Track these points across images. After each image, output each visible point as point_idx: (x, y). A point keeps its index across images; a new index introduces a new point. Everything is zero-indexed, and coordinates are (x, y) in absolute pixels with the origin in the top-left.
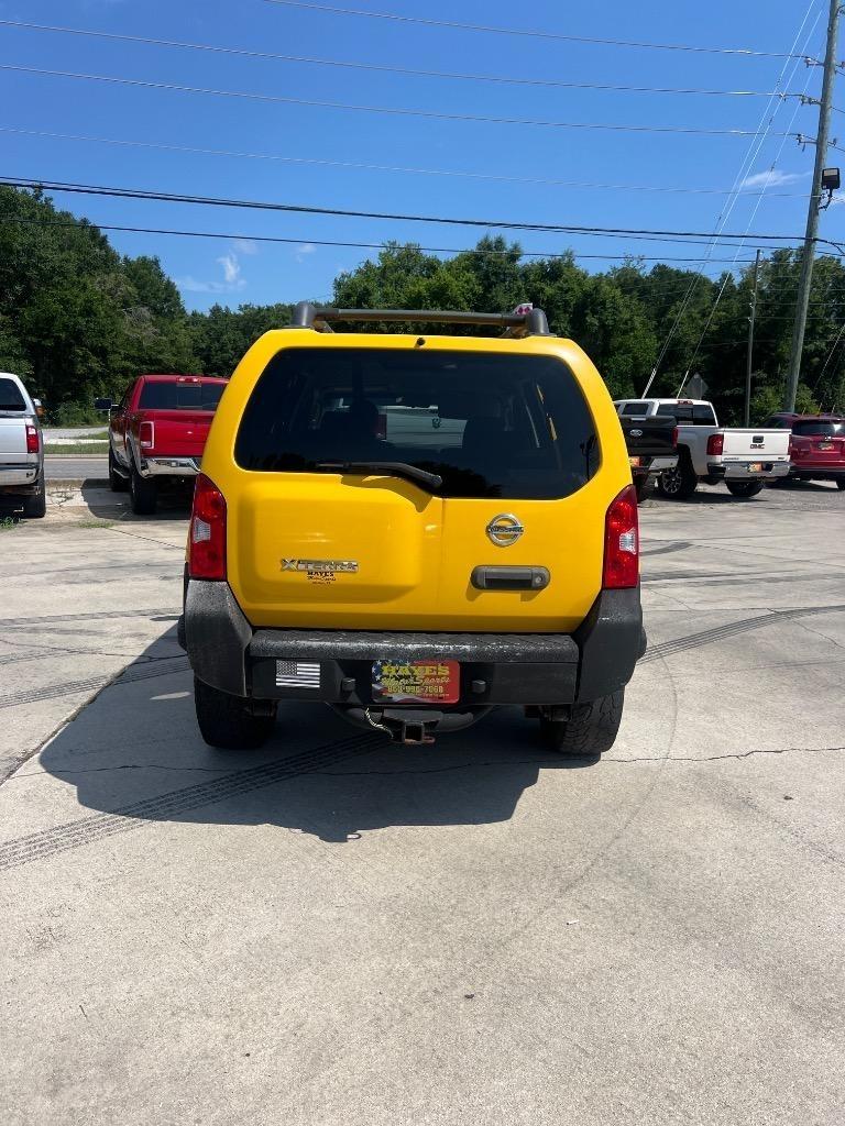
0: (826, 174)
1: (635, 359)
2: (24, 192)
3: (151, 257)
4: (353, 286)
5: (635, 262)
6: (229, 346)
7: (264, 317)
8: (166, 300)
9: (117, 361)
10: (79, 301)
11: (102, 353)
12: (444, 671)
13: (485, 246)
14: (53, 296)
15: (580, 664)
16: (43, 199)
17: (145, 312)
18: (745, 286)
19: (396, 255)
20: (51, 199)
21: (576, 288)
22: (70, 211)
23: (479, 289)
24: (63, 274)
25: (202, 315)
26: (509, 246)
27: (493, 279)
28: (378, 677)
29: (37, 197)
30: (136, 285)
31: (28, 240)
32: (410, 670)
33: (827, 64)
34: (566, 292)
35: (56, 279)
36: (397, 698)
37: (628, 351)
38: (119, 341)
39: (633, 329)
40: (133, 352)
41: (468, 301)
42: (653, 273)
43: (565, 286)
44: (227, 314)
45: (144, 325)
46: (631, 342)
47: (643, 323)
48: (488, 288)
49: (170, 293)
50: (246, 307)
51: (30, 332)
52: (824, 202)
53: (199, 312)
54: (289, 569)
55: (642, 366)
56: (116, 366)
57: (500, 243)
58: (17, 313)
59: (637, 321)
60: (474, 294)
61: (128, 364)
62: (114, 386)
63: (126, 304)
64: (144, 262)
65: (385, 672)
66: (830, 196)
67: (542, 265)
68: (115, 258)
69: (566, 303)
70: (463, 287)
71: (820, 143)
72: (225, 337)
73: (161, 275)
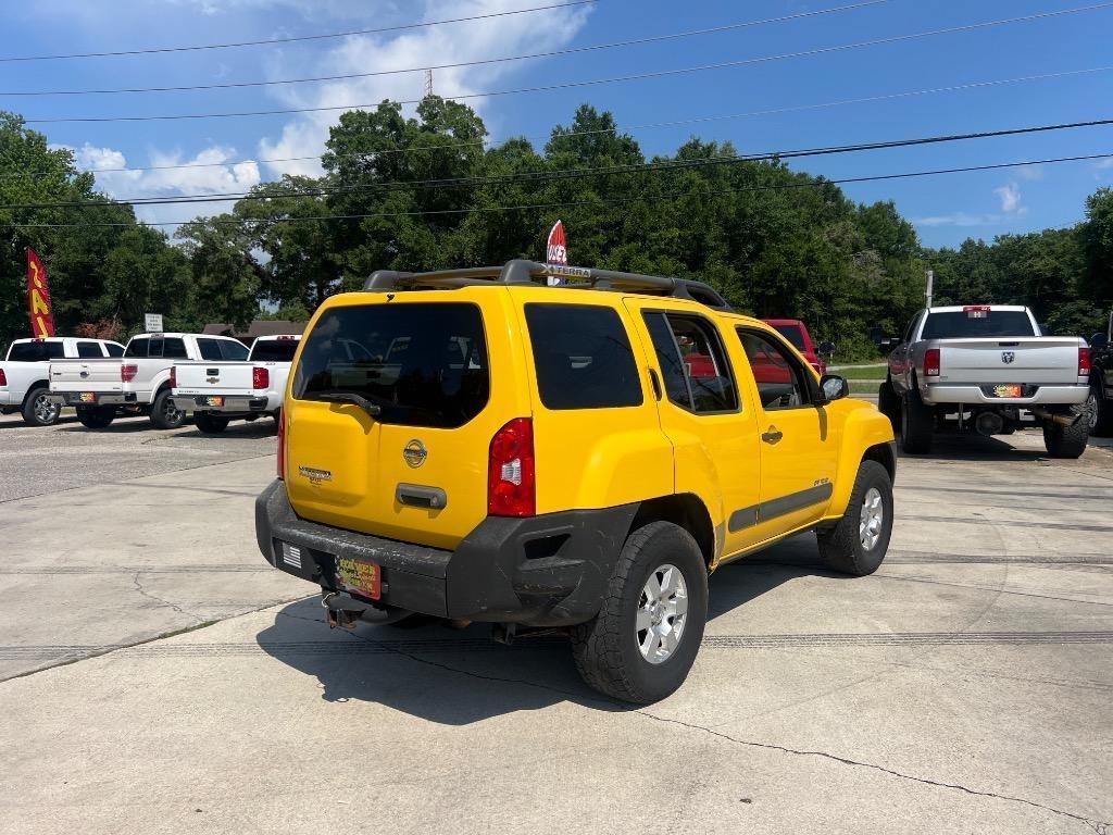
2: (764, 163)
3: (886, 201)
6: (981, 280)
7: (1024, 246)
8: (899, 241)
9: (842, 304)
10: (802, 252)
11: (826, 299)
12: (373, 571)
14: (779, 250)
16: (780, 165)
17: (873, 255)
20: (787, 164)
22: (806, 172)
24: (788, 229)
25: (952, 252)
28: (338, 569)
29: (774, 165)
30: (868, 230)
31: (760, 204)
32: (355, 566)
35: (782, 235)
36: (348, 588)
38: (844, 285)
40: (858, 294)
44: (981, 247)
45: (872, 268)
49: (905, 233)
50: (1003, 237)
51: (757, 284)
53: (948, 248)
54: (301, 474)
56: (839, 309)
58: (747, 268)
61: (850, 306)
62: (839, 327)
63: (856, 249)
64: (879, 207)
65: (342, 565)
68: (849, 207)
72: (976, 272)
73: (895, 218)
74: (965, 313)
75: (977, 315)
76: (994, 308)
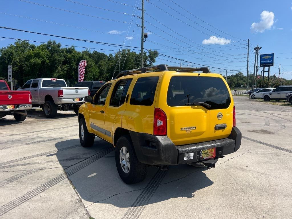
0: (145, 34)
1: (94, 74)
4: (7, 51)
5: (88, 50)
12: (213, 150)
13: (50, 43)
15: (235, 144)
18: (116, 57)
19: (20, 43)
21: (77, 56)
23: (50, 54)
26: (57, 43)
27: (53, 52)
28: (201, 154)
32: (207, 151)
33: (142, 10)
34: (74, 56)
36: (205, 158)
37: (92, 72)
39: (92, 67)
41: (47, 57)
42: (93, 52)
43: (74, 55)
46: (92, 70)
47: (94, 65)
48: (52, 54)
52: (144, 40)
54: (183, 130)
55: (95, 76)
57: (54, 42)
59: (93, 64)
60: (48, 56)
65: (203, 153)
66: (146, 39)
67: (66, 49)
69: (75, 59)
70: (45, 54)
71: (142, 27)
74: (51, 80)
75: (54, 81)
76: (58, 79)
